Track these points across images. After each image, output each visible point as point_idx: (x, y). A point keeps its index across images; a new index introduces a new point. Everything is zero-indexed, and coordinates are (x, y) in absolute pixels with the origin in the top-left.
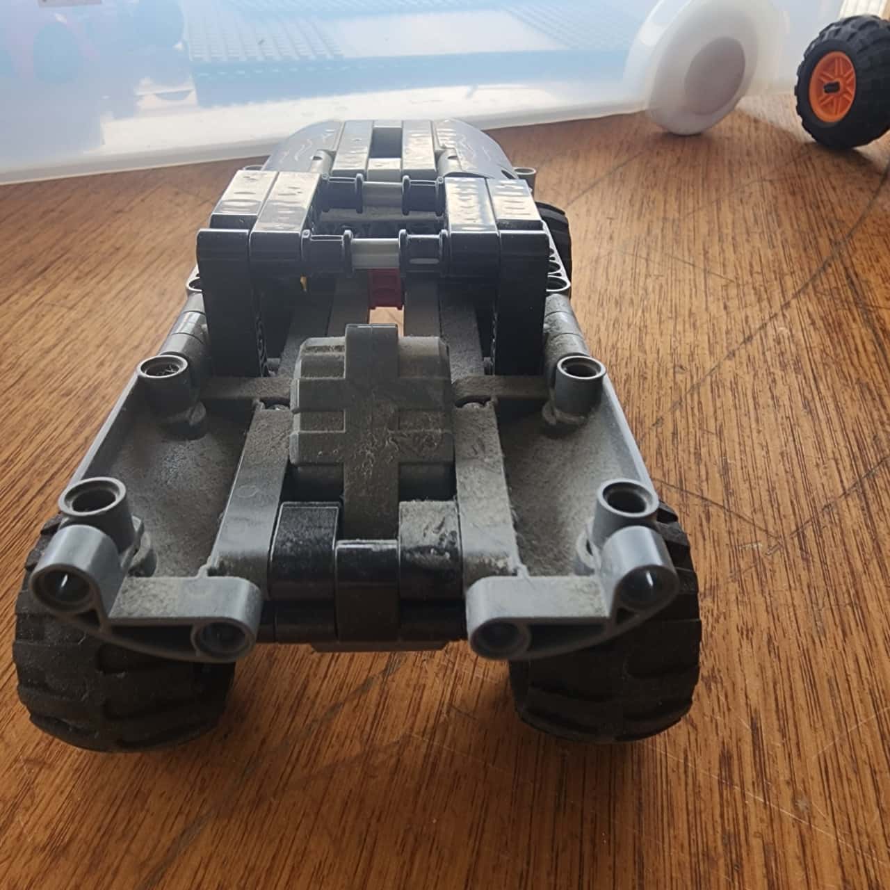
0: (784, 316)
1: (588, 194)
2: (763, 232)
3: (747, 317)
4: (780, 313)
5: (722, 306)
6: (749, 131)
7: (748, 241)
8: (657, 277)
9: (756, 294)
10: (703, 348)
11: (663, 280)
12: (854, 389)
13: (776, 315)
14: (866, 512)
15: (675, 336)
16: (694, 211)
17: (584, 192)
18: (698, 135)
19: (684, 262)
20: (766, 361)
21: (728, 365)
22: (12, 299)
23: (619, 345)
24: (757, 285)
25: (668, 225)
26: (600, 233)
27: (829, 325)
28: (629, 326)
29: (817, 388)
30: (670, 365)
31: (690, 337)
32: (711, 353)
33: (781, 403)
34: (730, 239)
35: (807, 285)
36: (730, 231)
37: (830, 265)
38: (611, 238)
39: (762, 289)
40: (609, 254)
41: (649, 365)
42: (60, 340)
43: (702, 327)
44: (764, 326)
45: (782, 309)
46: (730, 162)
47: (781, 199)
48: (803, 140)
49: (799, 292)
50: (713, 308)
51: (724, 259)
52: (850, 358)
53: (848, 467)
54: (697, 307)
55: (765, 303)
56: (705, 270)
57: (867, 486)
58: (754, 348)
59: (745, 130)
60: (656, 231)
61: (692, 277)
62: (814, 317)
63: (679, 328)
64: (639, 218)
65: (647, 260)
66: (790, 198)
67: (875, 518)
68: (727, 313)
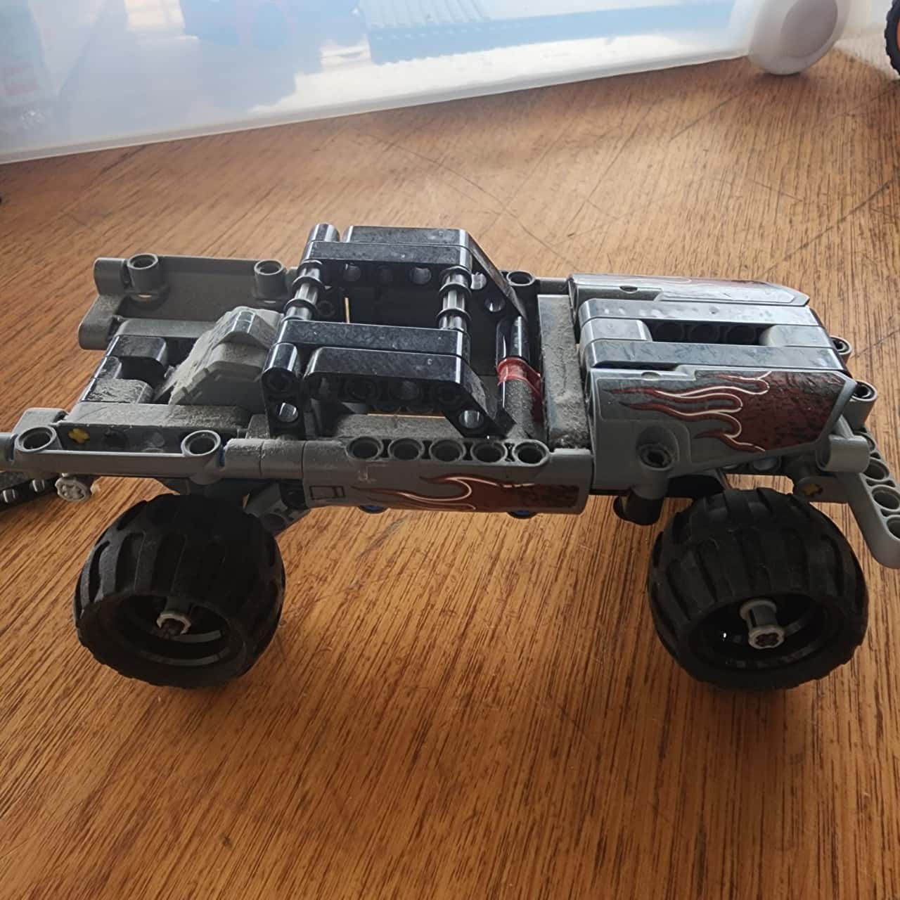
0: (838, 228)
1: (690, 130)
2: (836, 161)
3: (807, 230)
4: (836, 226)
5: (788, 220)
6: (844, 70)
7: (821, 168)
8: (738, 198)
9: (818, 211)
10: (766, 253)
11: (742, 201)
12: (882, 283)
13: (832, 227)
14: (869, 368)
15: (745, 244)
16: (779, 143)
17: (687, 128)
18: (796, 75)
19: (763, 185)
20: (815, 263)
21: (784, 266)
22: (247, 216)
23: (699, 250)
24: (821, 204)
25: (755, 155)
26: (696, 162)
27: (875, 235)
28: (709, 236)
29: (853, 282)
30: (737, 265)
31: (757, 244)
32: (772, 256)
33: (820, 292)
34: (806, 166)
35: (864, 204)
36: (807, 161)
37: (888, 188)
38: (705, 166)
39: (825, 207)
40: (701, 179)
41: (721, 264)
42: (285, 244)
43: (768, 235)
44: (819, 236)
45: (838, 222)
46: (820, 101)
47: (859, 131)
48: (892, 78)
49: (856, 209)
50: (780, 222)
51: (798, 183)
52: (886, 260)
53: (863, 338)
54: (768, 222)
55: (825, 218)
56: (779, 192)
57: (874, 351)
58: (808, 254)
59: (840, 70)
60: (744, 160)
61: (767, 198)
62: (864, 228)
63: (750, 237)
64: (730, 150)
65: (732, 184)
66: (867, 131)
67: (875, 372)
68: (791, 227)
